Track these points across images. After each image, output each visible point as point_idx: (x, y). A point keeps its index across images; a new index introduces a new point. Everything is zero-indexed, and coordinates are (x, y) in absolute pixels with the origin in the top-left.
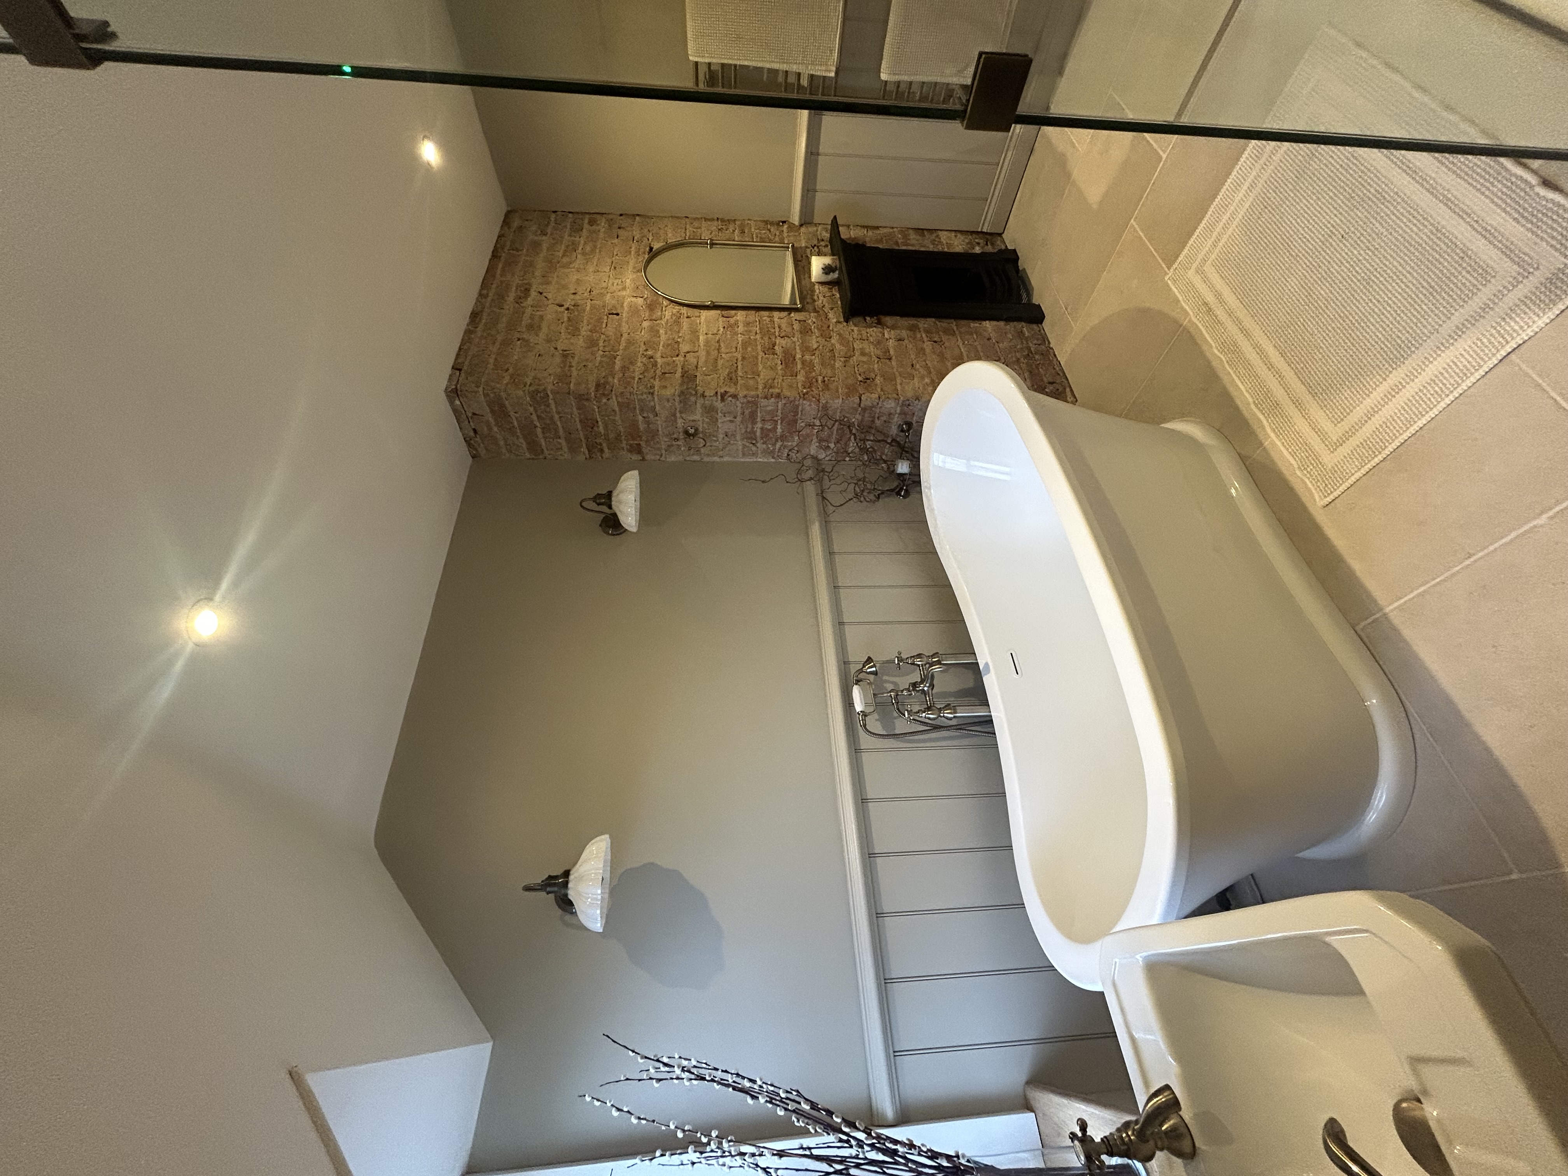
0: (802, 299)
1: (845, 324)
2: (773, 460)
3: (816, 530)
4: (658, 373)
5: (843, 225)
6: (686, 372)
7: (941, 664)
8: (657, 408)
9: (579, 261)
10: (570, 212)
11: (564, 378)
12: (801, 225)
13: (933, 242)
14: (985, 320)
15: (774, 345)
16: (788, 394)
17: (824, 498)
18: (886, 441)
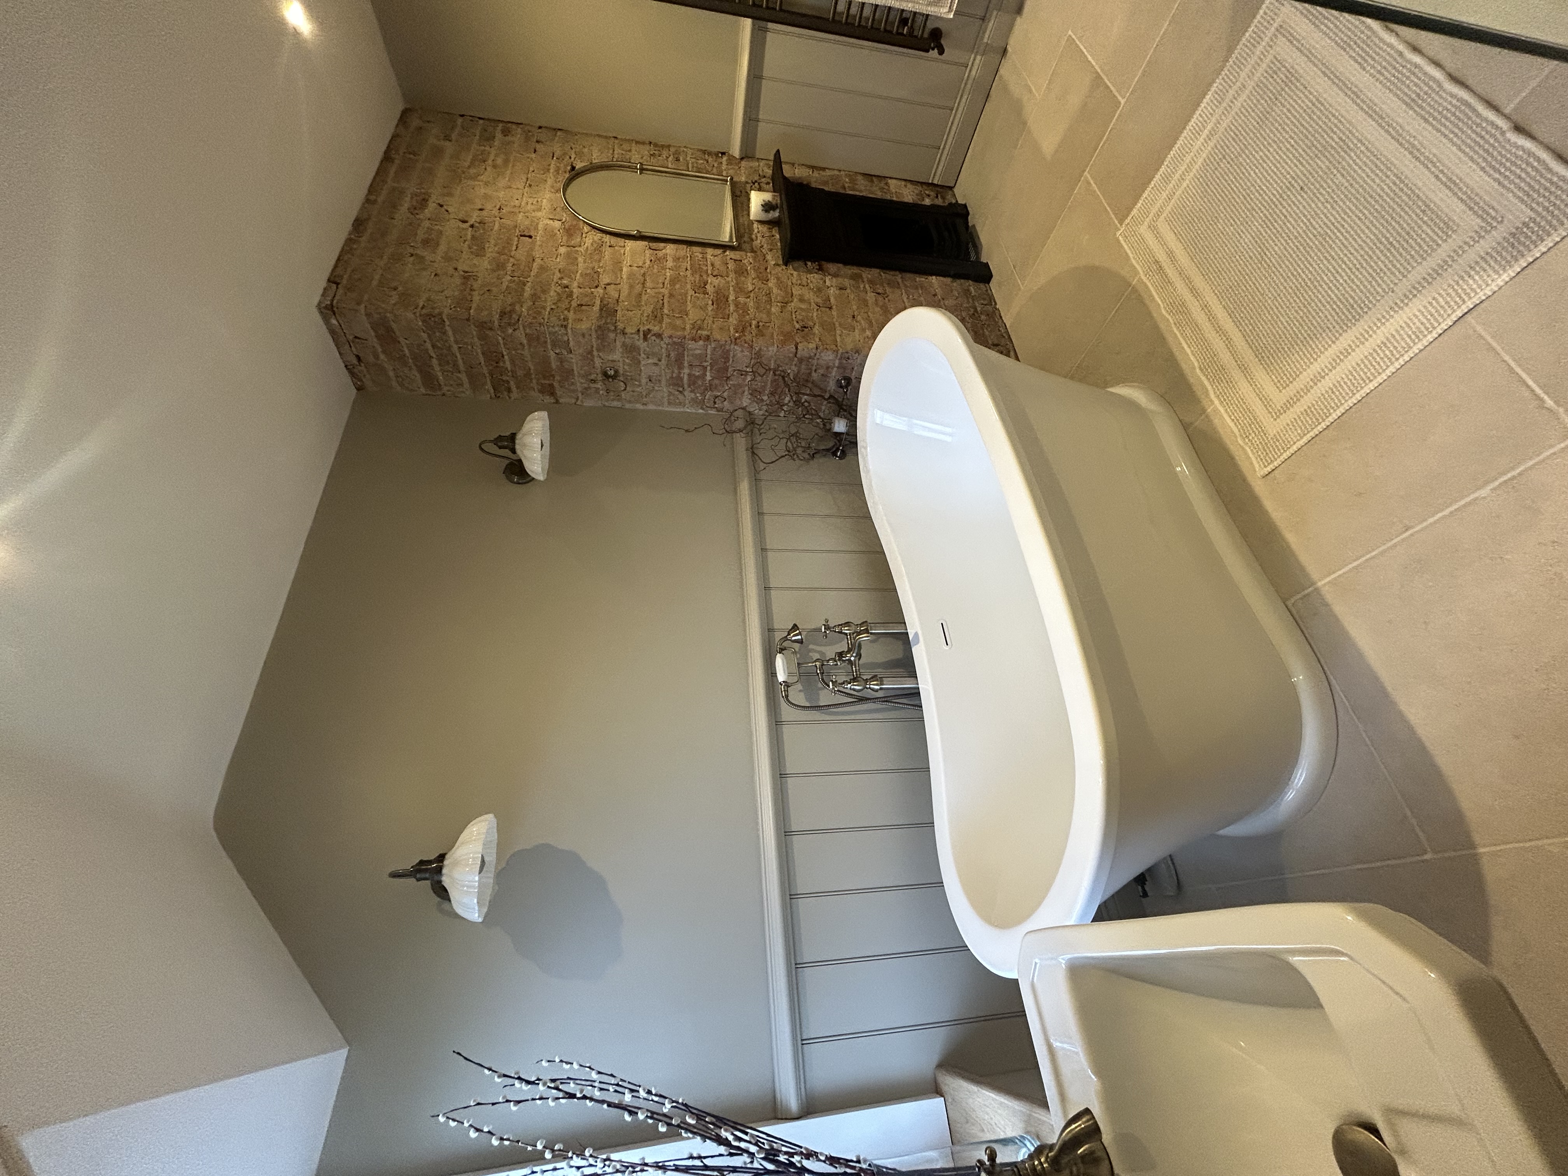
0: (739, 237)
1: (784, 267)
2: (701, 411)
3: (744, 487)
4: (574, 304)
5: (786, 163)
6: (605, 306)
7: (868, 633)
8: (571, 344)
9: (488, 174)
10: (480, 118)
11: (463, 302)
12: (742, 159)
13: (882, 189)
14: (932, 275)
15: (706, 283)
16: (718, 337)
17: (753, 453)
18: (823, 397)
